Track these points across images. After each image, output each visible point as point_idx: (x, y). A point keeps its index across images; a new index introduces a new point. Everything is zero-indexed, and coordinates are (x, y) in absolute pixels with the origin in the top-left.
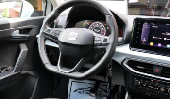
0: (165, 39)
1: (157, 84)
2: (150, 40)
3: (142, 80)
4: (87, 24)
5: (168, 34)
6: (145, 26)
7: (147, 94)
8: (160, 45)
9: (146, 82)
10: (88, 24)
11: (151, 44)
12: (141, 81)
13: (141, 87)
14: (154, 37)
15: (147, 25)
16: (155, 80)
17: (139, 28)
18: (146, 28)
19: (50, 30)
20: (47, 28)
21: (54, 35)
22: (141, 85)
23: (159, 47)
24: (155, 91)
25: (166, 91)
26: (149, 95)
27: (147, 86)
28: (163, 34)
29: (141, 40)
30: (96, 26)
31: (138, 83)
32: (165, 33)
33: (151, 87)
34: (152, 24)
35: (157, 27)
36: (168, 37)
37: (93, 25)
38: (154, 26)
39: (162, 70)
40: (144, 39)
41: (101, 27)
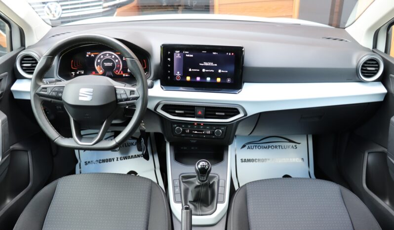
0: (204, 70)
1: (202, 127)
2: (185, 73)
3: (183, 126)
4: (90, 55)
5: (206, 64)
6: (177, 55)
7: (192, 141)
8: (198, 79)
9: (189, 126)
10: (92, 55)
11: (188, 78)
12: (183, 128)
13: (184, 135)
14: (190, 70)
15: (179, 55)
16: (199, 124)
17: (169, 59)
18: (179, 59)
19: (46, 88)
21: (54, 94)
22: (184, 131)
23: (198, 82)
24: (201, 136)
25: (213, 133)
26: (195, 141)
27: (191, 131)
28: (200, 64)
29: (174, 75)
30: (106, 57)
31: (179, 130)
32: (203, 63)
33: (196, 132)
34: (186, 52)
35: (192, 56)
36: (206, 67)
37: (100, 56)
38: (188, 56)
39: (206, 111)
40: (178, 73)
41: (113, 58)
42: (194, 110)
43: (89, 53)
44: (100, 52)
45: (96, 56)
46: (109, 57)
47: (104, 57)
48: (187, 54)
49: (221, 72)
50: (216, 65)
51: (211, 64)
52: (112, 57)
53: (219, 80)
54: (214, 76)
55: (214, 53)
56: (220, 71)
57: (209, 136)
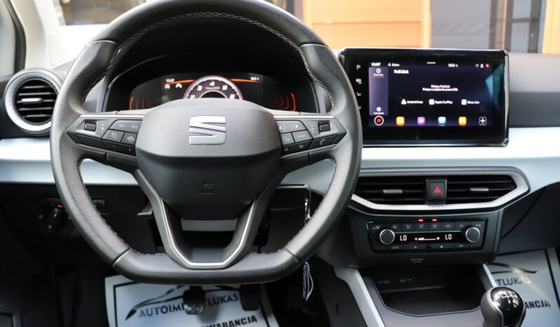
0: (432, 102)
2: (394, 110)
3: (396, 227)
4: (173, 86)
5: (436, 88)
6: (376, 71)
7: (414, 260)
8: (421, 121)
9: (408, 227)
10: (179, 85)
12: (394, 230)
13: (397, 247)
14: (404, 102)
15: (379, 70)
17: (359, 80)
18: (378, 79)
20: (79, 115)
22: (397, 241)
23: (421, 128)
24: (434, 246)
25: (459, 237)
26: (419, 260)
27: (411, 237)
28: (424, 89)
29: (371, 114)
30: (209, 90)
31: (388, 236)
32: (430, 87)
33: (422, 239)
34: (393, 65)
35: (407, 72)
36: (437, 96)
37: (196, 87)
38: (399, 72)
39: (449, 186)
40: (379, 109)
41: (224, 91)
42: (423, 187)
43: (172, 81)
44: (196, 78)
45: (186, 86)
46: (216, 89)
47: (204, 90)
48: (397, 68)
49: (468, 105)
50: (456, 89)
51: (445, 88)
52: (221, 90)
53: (463, 121)
54: (453, 113)
55: (451, 65)
56: (464, 102)
57: (450, 246)
